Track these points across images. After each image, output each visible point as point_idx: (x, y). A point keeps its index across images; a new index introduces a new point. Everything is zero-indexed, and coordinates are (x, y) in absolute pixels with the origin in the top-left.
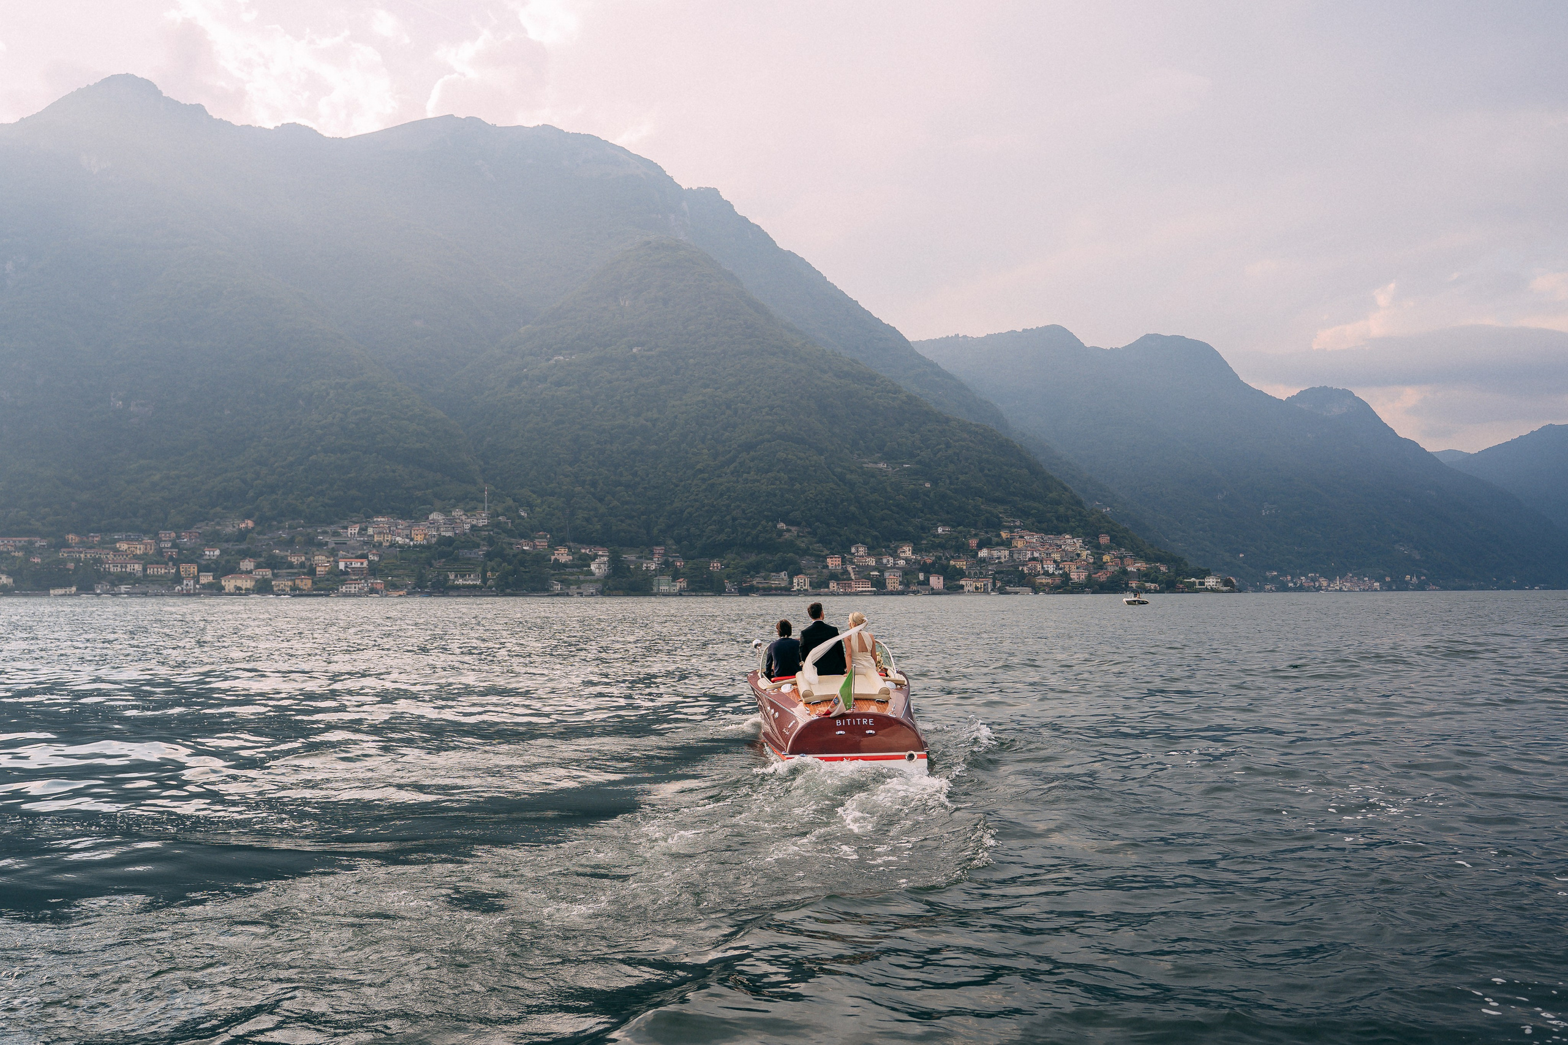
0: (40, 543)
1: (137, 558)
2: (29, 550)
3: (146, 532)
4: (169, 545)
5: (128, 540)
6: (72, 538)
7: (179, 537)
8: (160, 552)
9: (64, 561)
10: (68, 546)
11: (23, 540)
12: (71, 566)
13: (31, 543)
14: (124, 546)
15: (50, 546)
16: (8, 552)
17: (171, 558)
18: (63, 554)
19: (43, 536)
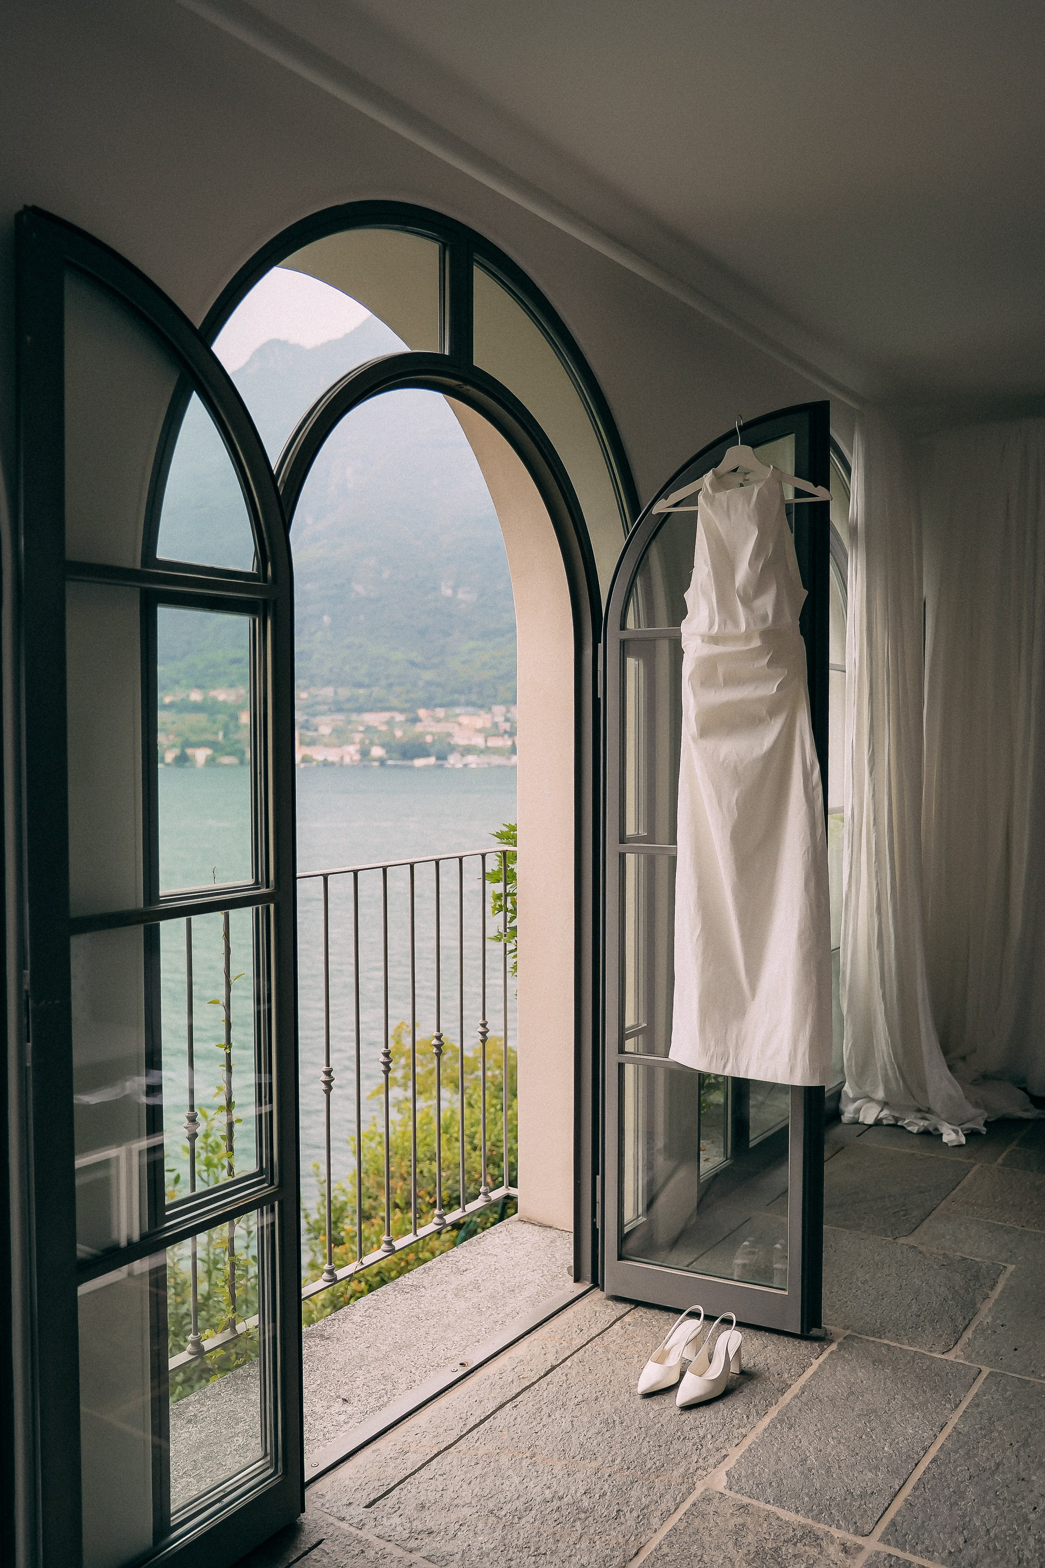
0: (399, 717)
1: (479, 731)
2: (390, 723)
3: (482, 707)
4: (502, 719)
5: (468, 714)
6: (422, 713)
7: (508, 711)
8: (495, 725)
9: (422, 735)
10: (420, 720)
11: (386, 716)
12: (429, 739)
13: (393, 718)
14: (464, 720)
15: (407, 721)
16: (376, 727)
17: (506, 732)
18: (419, 728)
19: (402, 711)
